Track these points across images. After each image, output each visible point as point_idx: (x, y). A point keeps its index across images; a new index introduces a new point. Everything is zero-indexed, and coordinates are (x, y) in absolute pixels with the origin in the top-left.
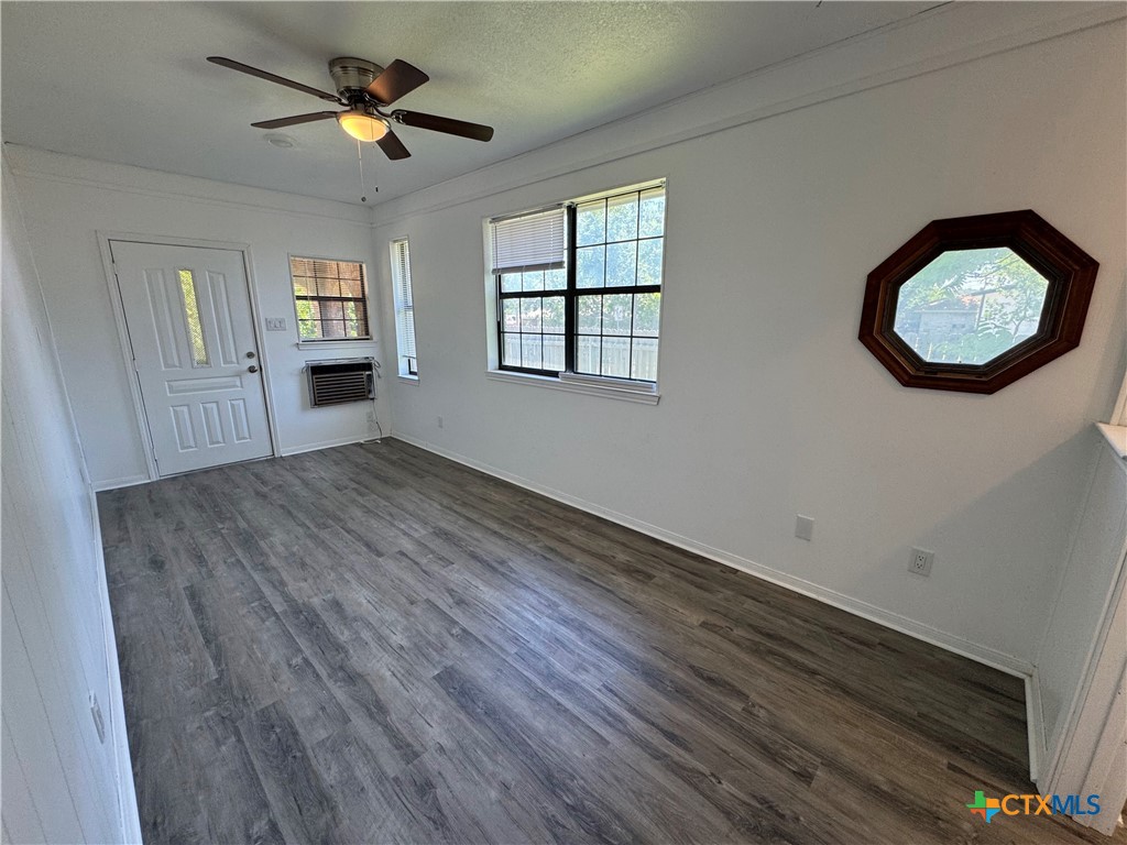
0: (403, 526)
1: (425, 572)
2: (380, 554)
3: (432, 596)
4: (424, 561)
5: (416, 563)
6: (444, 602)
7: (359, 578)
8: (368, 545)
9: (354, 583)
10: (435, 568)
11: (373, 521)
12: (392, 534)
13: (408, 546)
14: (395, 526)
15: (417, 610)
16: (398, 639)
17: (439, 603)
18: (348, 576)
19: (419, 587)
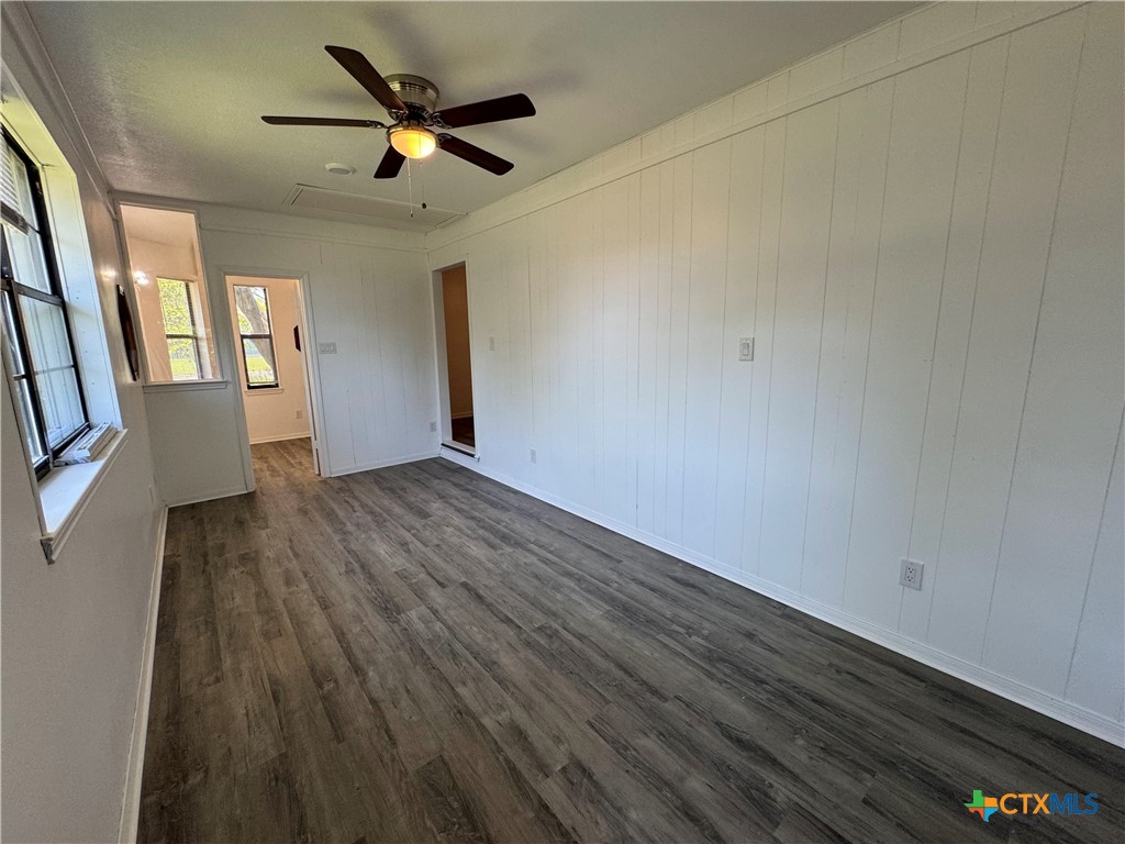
0: (438, 626)
1: (423, 566)
2: (465, 585)
3: (423, 548)
4: (423, 576)
5: (430, 574)
6: (416, 545)
7: (480, 563)
8: (479, 598)
9: (483, 559)
10: (413, 569)
11: (479, 638)
12: (452, 613)
13: (435, 594)
14: (449, 628)
15: (436, 542)
16: (449, 530)
17: (419, 544)
18: (491, 566)
19: (431, 554)
